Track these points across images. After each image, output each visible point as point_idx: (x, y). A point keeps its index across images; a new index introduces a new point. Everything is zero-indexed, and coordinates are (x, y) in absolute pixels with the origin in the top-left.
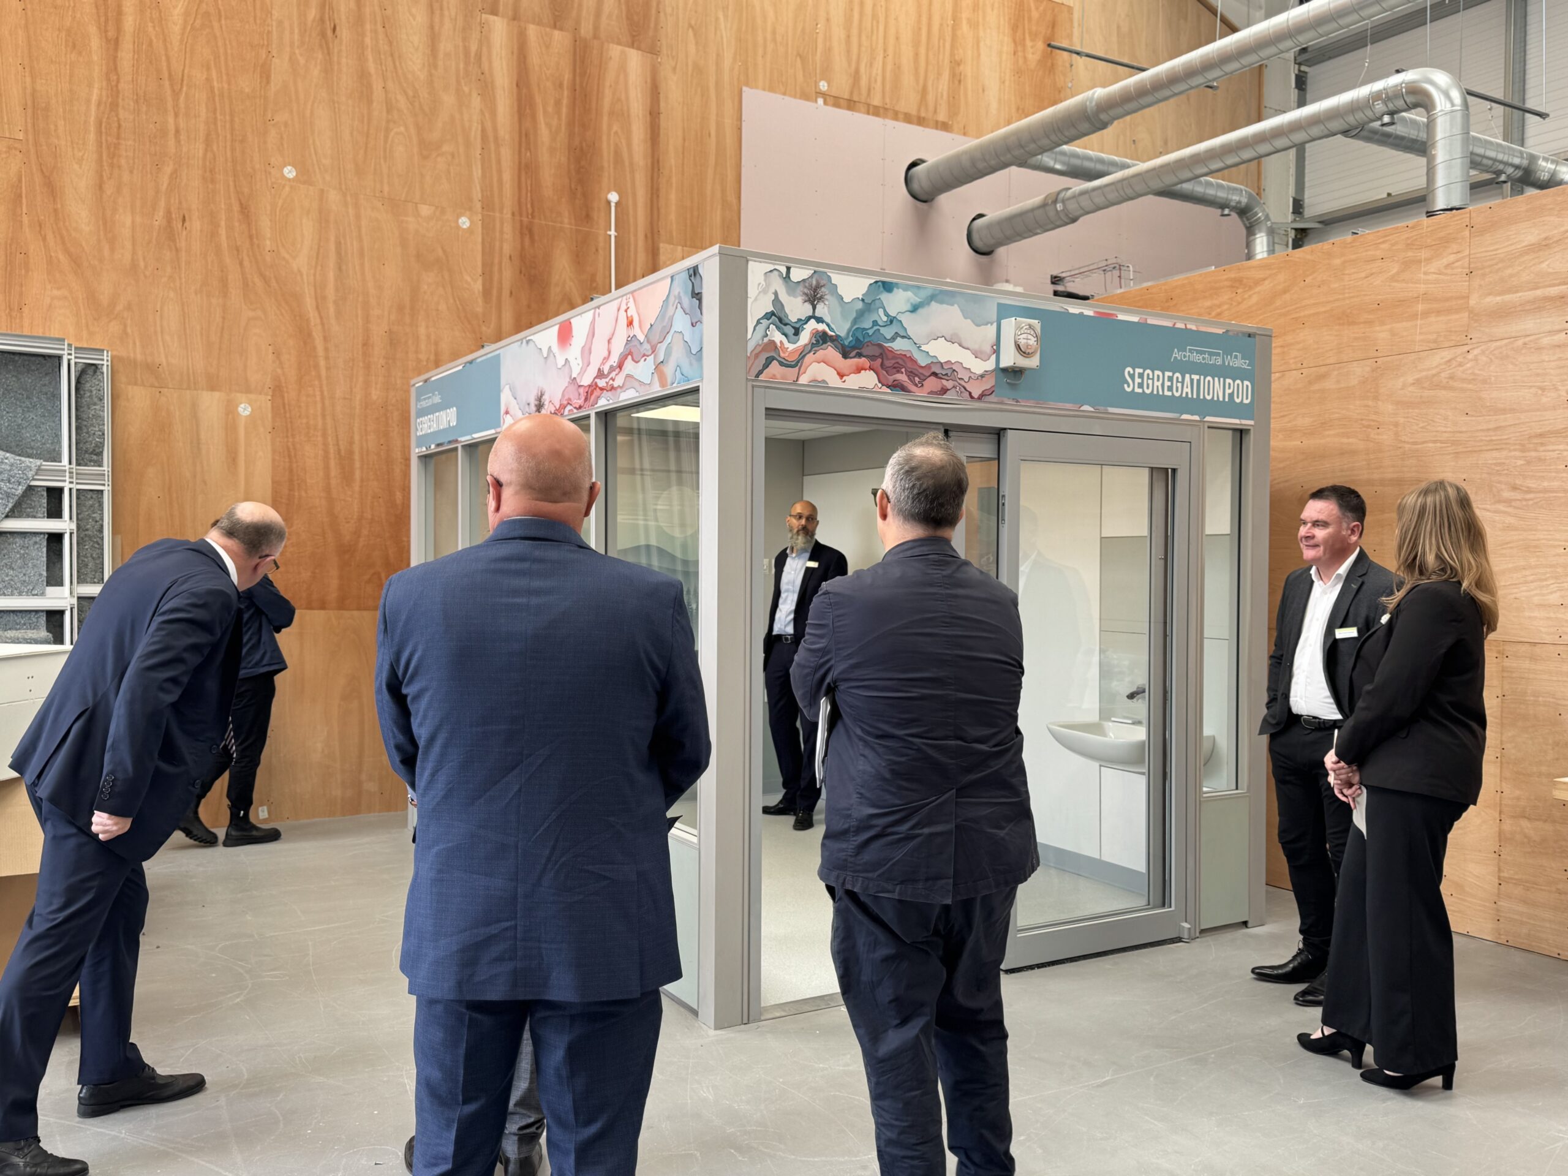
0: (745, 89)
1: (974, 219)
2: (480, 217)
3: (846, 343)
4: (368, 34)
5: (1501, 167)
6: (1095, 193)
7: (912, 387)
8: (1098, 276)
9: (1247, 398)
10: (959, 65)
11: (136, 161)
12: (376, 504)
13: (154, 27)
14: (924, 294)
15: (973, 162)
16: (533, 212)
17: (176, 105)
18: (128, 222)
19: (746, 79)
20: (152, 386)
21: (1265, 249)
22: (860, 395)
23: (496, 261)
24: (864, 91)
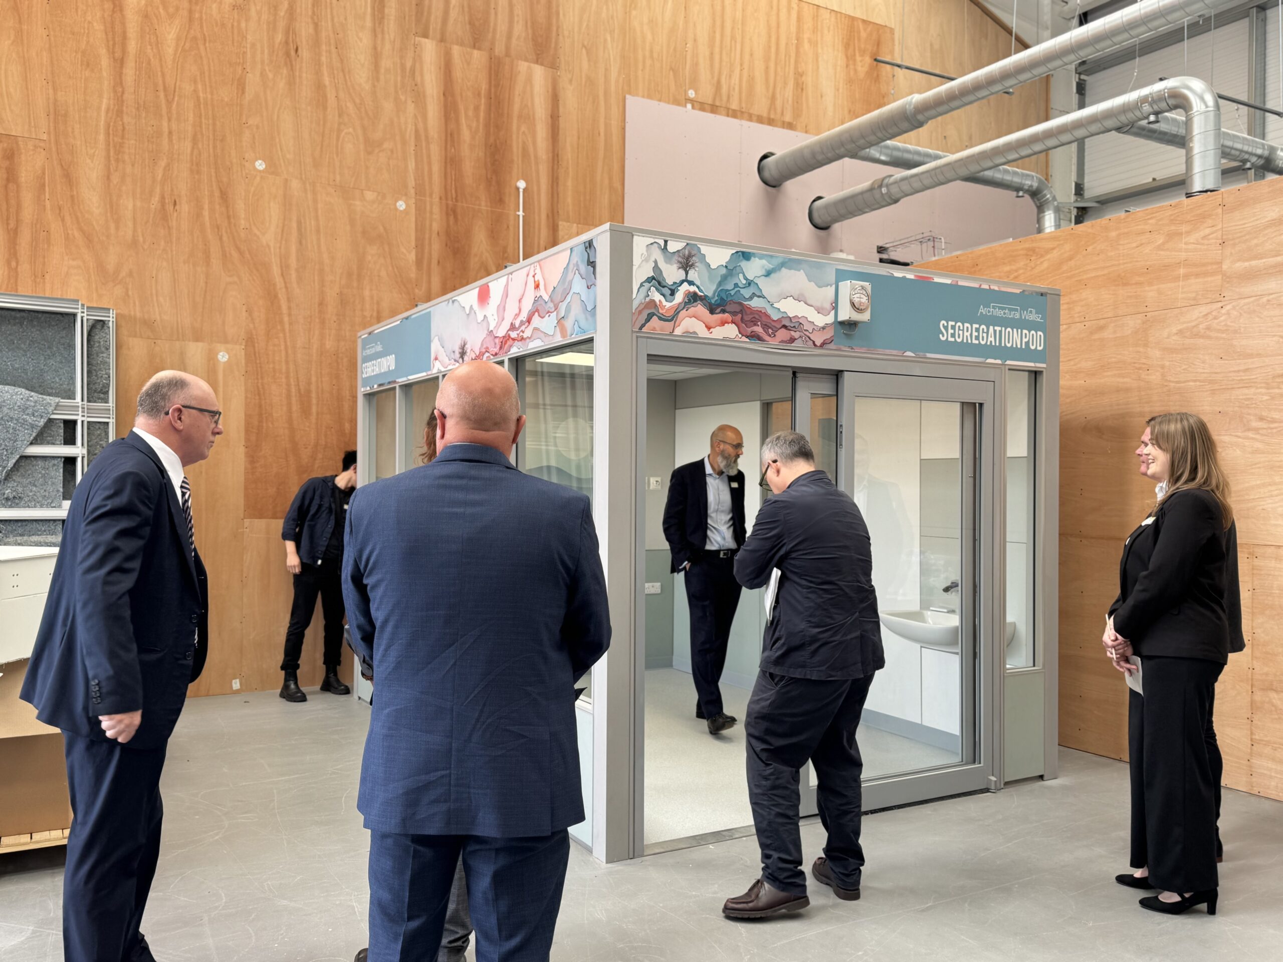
0: (628, 96)
1: (814, 201)
2: (413, 201)
3: (713, 302)
4: (324, 53)
5: (1246, 156)
6: (913, 179)
7: (766, 338)
8: (916, 247)
9: (1040, 346)
10: (801, 76)
11: (137, 156)
12: (328, 433)
13: (152, 49)
14: (776, 262)
15: (813, 154)
16: (457, 196)
17: (169, 112)
18: (130, 206)
19: (629, 87)
20: (149, 338)
21: (1053, 224)
22: (724, 343)
23: (427, 236)
24: (725, 98)
